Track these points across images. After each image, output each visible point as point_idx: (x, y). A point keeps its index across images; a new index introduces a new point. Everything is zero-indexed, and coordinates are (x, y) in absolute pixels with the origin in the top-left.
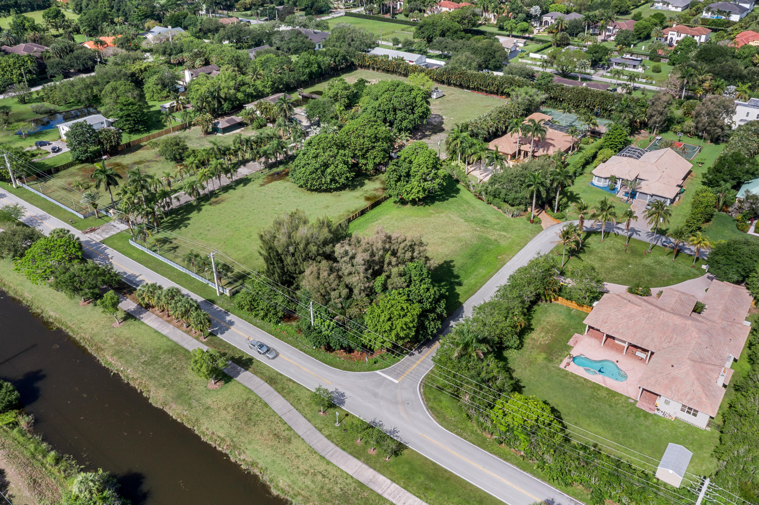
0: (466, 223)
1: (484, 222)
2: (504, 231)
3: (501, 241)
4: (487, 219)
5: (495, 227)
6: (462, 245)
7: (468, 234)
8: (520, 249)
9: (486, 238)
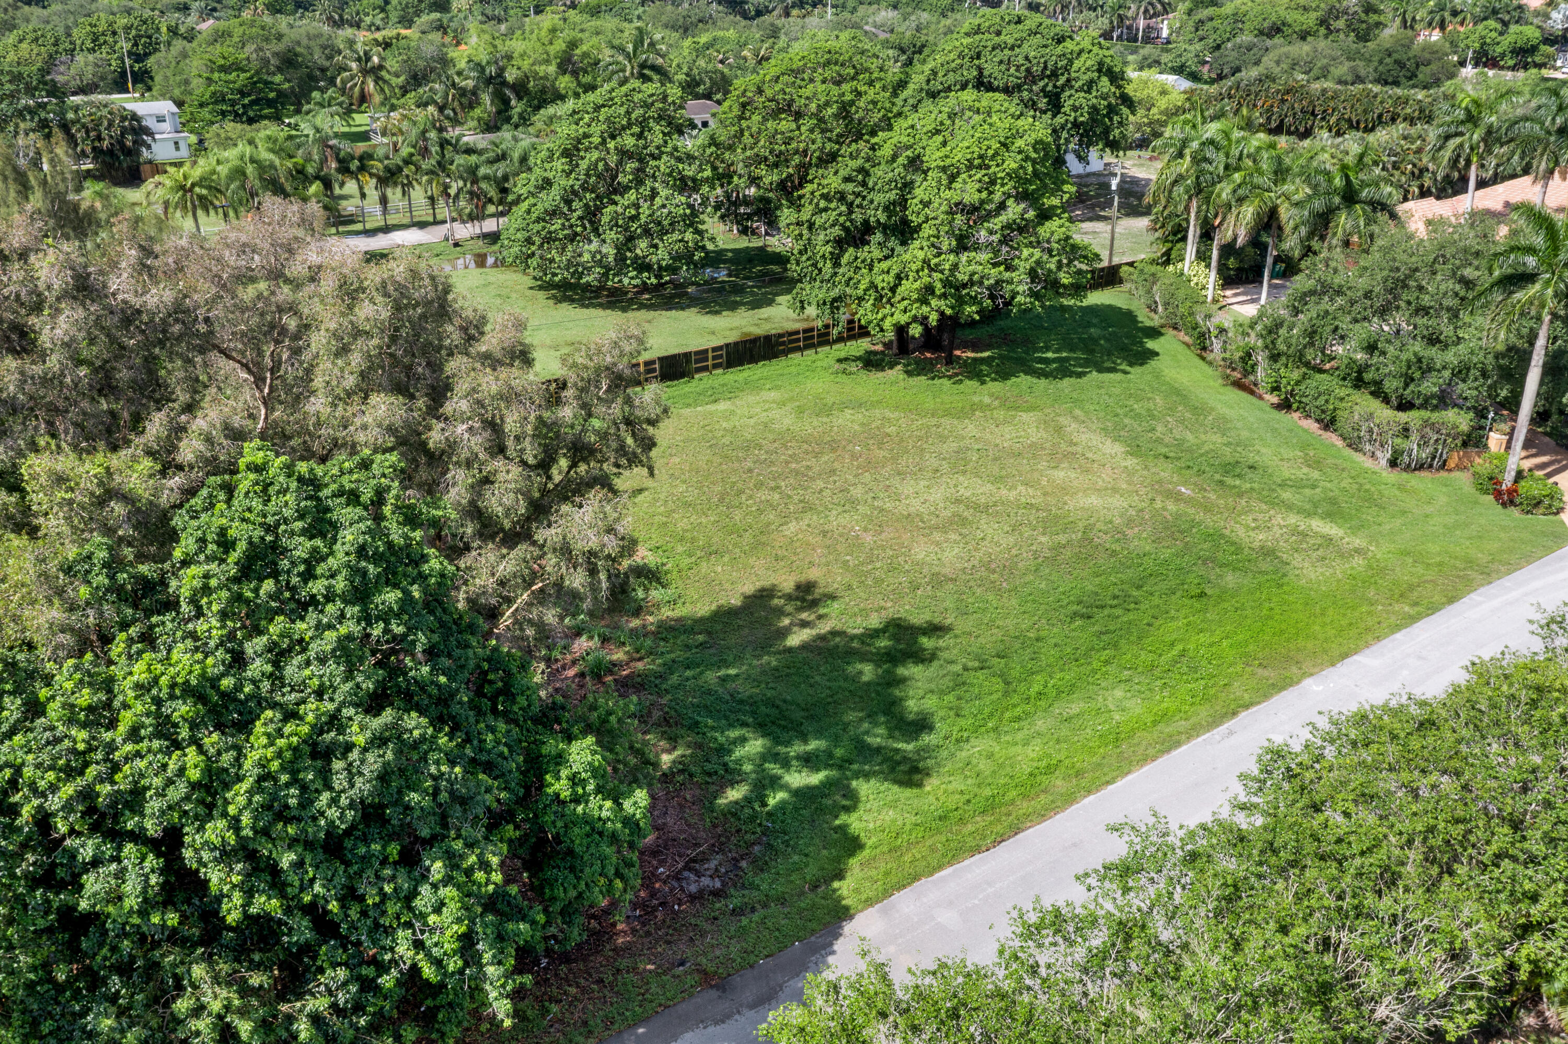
0: (1131, 462)
1: (1230, 468)
2: (1329, 516)
3: (1297, 560)
4: (1252, 458)
5: (1286, 495)
6: (1058, 548)
7: (1117, 502)
8: (1413, 619)
9: (1215, 537)
